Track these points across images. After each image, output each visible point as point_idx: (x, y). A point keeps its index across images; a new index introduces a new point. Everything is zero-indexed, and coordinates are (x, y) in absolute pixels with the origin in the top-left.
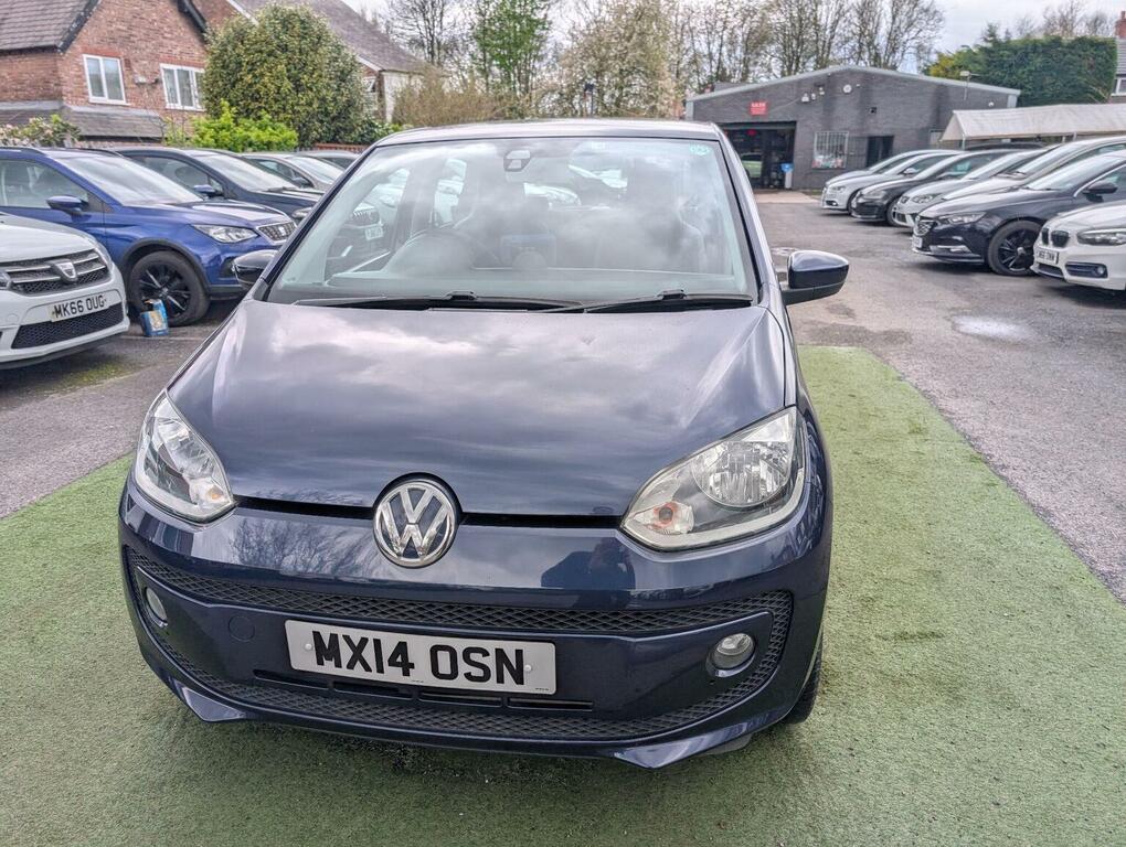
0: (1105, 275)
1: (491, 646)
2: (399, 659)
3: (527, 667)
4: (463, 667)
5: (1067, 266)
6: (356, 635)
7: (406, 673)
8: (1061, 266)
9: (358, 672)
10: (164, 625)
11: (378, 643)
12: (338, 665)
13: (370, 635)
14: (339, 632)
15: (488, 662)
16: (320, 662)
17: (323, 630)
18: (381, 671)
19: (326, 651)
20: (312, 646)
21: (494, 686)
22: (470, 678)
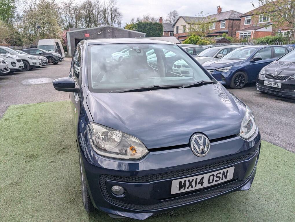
0: (189, 74)
1: (221, 171)
2: (201, 182)
3: (228, 174)
4: (215, 179)
5: (181, 72)
6: (191, 179)
7: (202, 185)
8: (180, 72)
9: (190, 189)
10: (123, 196)
11: (197, 179)
12: (185, 189)
13: (195, 177)
14: (187, 179)
15: (221, 176)
16: (180, 190)
17: (183, 180)
18: (196, 186)
19: (182, 186)
20: (178, 186)
21: (221, 181)
22: (216, 181)
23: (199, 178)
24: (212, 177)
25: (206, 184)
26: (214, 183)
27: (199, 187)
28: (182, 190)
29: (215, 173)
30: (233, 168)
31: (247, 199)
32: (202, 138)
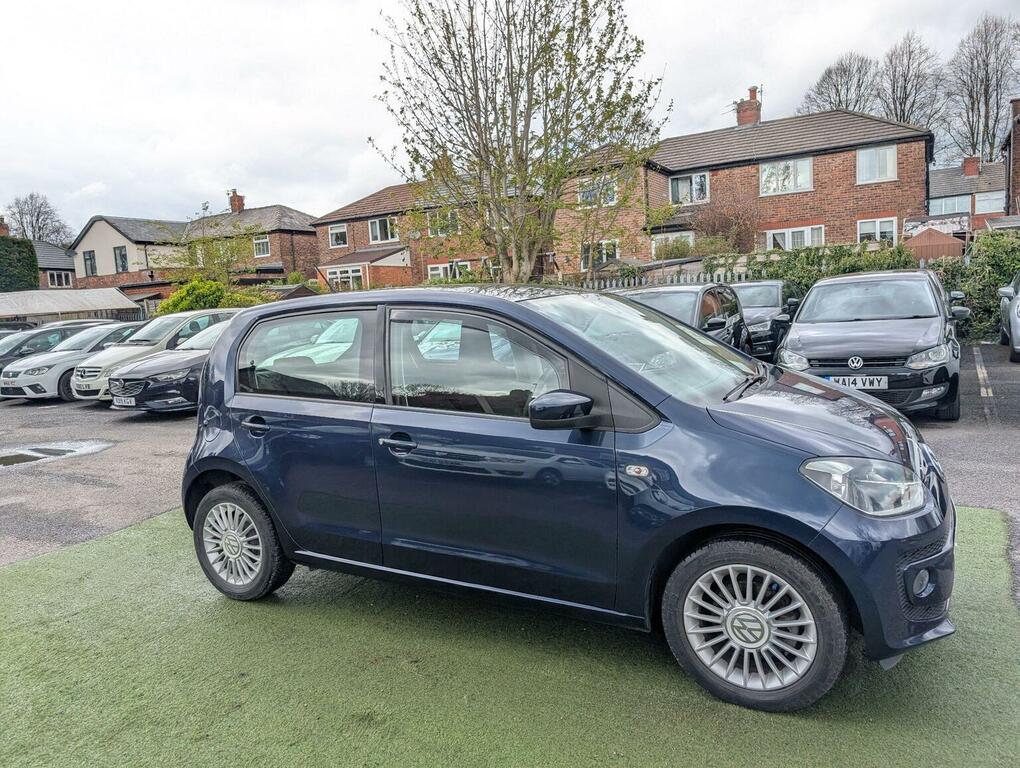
10: (931, 588)
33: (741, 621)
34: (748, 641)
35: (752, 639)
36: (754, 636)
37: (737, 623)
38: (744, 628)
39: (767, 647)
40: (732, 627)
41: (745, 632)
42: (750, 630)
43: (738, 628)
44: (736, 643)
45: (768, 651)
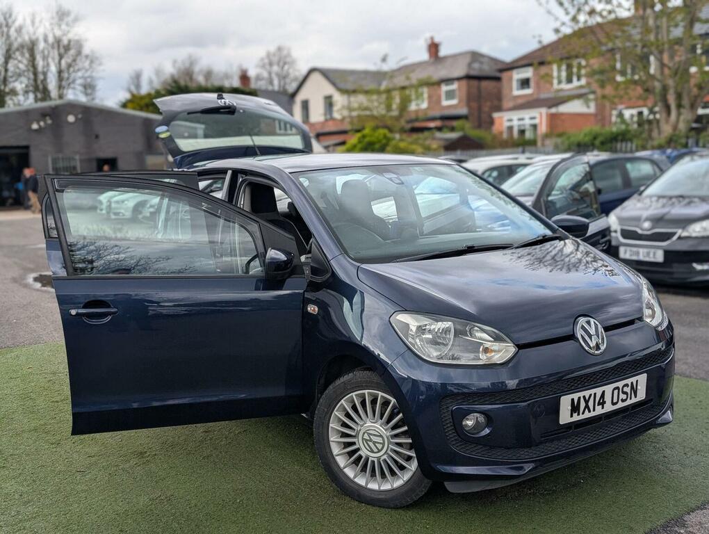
1: (628, 381)
2: (601, 401)
3: (639, 388)
4: (621, 396)
6: (587, 394)
9: (587, 415)
10: (487, 431)
11: (595, 394)
12: (579, 414)
13: (592, 391)
14: (581, 394)
15: (627, 390)
16: (572, 416)
17: (575, 396)
18: (594, 410)
19: (575, 408)
20: (570, 408)
21: (629, 402)
22: (623, 401)
23: (599, 391)
24: (616, 392)
25: (608, 407)
26: (620, 405)
27: (599, 411)
28: (576, 418)
29: (620, 384)
30: (645, 375)
31: (665, 457)
32: (592, 323)
33: (369, 434)
34: (372, 451)
35: (376, 450)
36: (377, 447)
37: (366, 437)
38: (371, 440)
39: (385, 457)
40: (363, 439)
41: (371, 444)
42: (374, 443)
43: (366, 440)
44: (364, 452)
45: (385, 460)
